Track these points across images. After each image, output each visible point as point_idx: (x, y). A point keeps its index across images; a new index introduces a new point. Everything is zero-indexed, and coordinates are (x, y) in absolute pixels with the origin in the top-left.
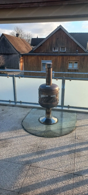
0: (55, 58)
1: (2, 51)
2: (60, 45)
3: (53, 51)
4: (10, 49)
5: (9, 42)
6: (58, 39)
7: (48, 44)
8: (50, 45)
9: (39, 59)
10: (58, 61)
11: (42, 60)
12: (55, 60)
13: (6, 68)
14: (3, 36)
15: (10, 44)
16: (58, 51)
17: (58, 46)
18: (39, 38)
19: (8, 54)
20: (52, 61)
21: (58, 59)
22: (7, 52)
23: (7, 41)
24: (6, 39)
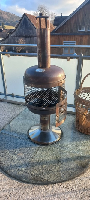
0: (80, 38)
1: (24, 34)
2: (88, 23)
3: (79, 30)
4: (32, 31)
5: (31, 23)
6: (86, 15)
7: (73, 22)
8: (75, 23)
9: (61, 39)
10: (84, 42)
11: (64, 41)
12: (79, 41)
13: (27, 52)
14: (25, 16)
15: (31, 24)
16: (84, 30)
17: (85, 24)
18: (63, 17)
19: (29, 37)
20: (76, 42)
21: (84, 39)
22: (29, 35)
23: (29, 21)
24: (28, 20)
